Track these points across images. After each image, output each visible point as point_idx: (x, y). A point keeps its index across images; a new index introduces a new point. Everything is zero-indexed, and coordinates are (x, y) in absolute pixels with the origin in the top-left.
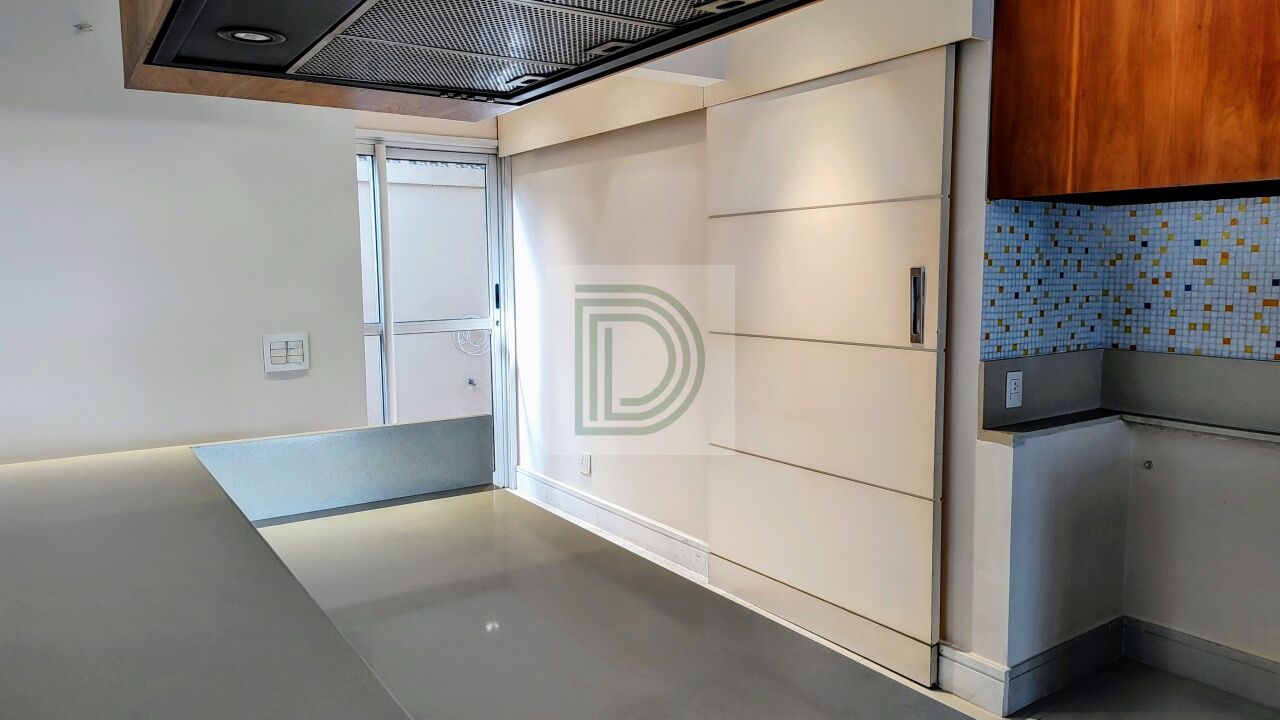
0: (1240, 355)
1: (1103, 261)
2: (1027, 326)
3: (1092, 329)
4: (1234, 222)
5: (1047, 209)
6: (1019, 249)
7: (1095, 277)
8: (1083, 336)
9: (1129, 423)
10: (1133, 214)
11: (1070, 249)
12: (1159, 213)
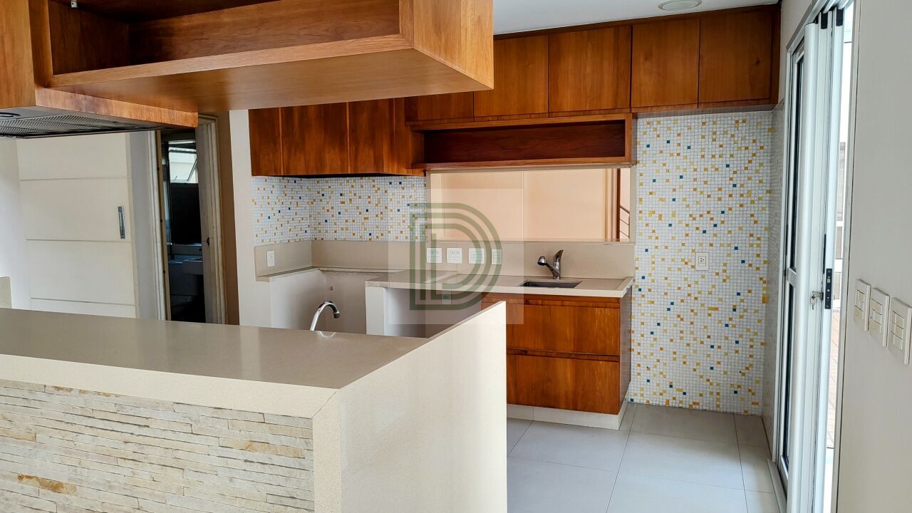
0: (359, 240)
1: (308, 202)
2: (276, 231)
3: (306, 232)
4: (352, 186)
5: (280, 180)
6: (268, 197)
7: (305, 209)
8: (302, 235)
9: (323, 271)
10: (318, 182)
11: (292, 198)
12: (327, 182)
